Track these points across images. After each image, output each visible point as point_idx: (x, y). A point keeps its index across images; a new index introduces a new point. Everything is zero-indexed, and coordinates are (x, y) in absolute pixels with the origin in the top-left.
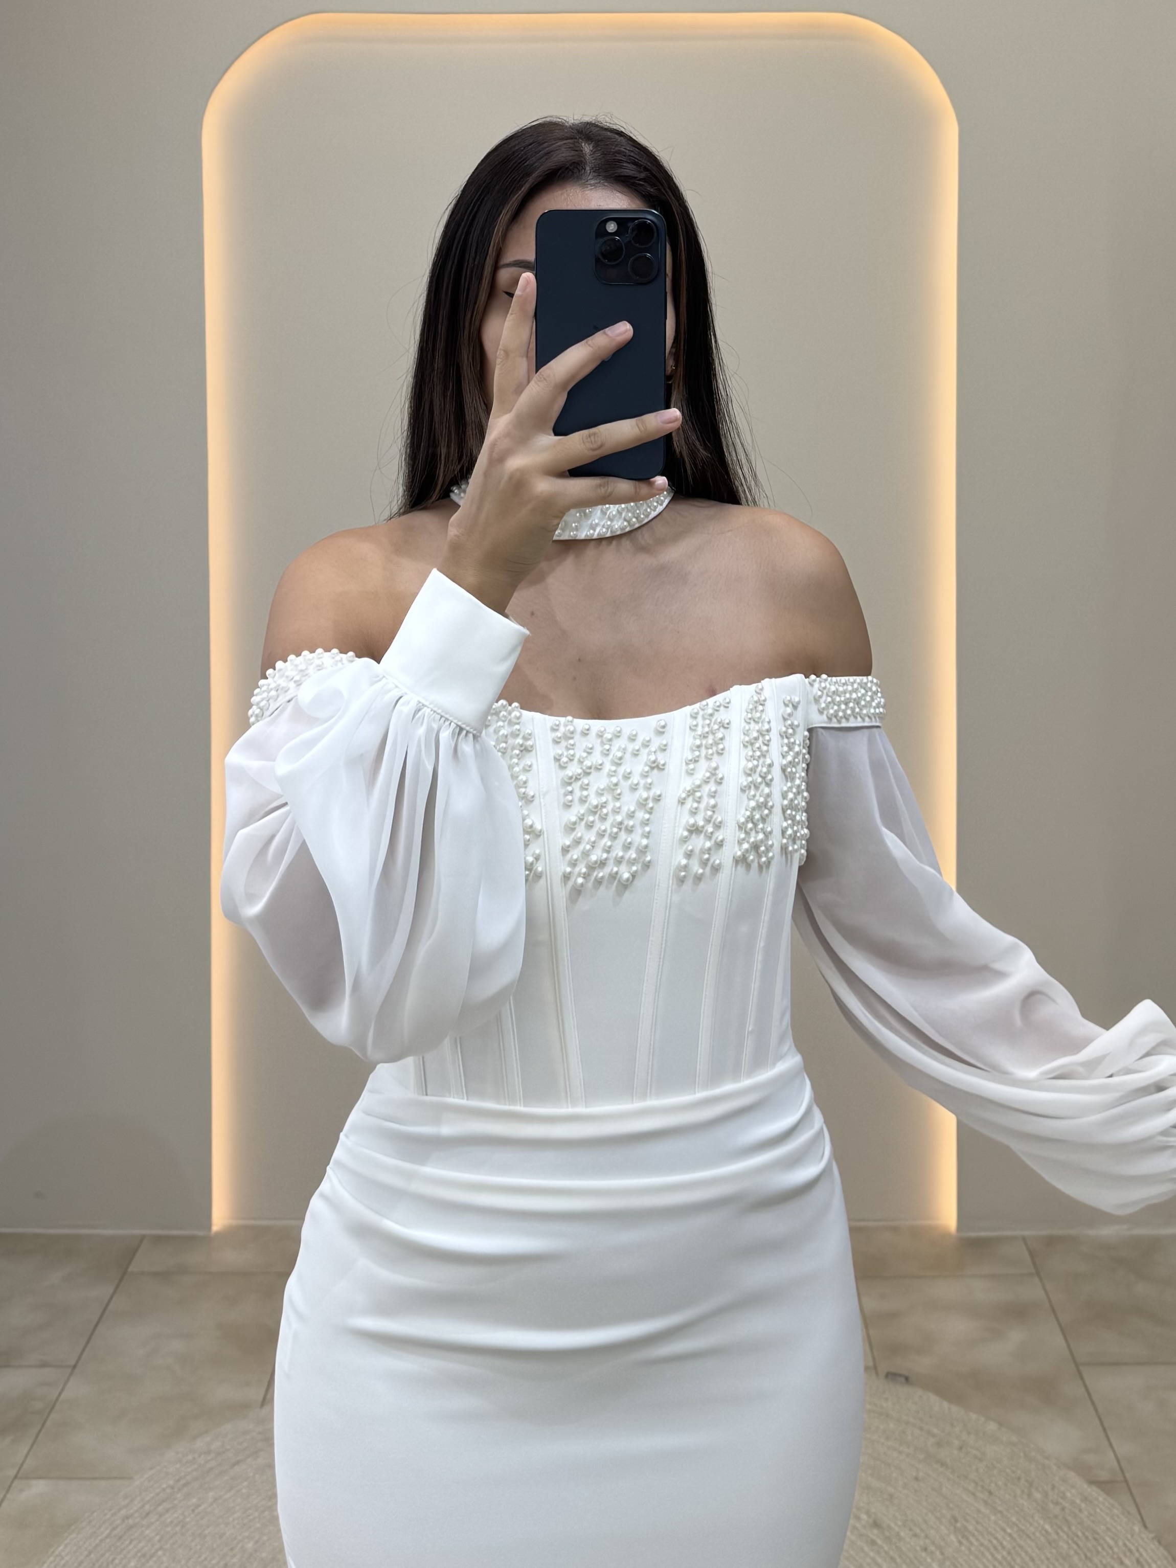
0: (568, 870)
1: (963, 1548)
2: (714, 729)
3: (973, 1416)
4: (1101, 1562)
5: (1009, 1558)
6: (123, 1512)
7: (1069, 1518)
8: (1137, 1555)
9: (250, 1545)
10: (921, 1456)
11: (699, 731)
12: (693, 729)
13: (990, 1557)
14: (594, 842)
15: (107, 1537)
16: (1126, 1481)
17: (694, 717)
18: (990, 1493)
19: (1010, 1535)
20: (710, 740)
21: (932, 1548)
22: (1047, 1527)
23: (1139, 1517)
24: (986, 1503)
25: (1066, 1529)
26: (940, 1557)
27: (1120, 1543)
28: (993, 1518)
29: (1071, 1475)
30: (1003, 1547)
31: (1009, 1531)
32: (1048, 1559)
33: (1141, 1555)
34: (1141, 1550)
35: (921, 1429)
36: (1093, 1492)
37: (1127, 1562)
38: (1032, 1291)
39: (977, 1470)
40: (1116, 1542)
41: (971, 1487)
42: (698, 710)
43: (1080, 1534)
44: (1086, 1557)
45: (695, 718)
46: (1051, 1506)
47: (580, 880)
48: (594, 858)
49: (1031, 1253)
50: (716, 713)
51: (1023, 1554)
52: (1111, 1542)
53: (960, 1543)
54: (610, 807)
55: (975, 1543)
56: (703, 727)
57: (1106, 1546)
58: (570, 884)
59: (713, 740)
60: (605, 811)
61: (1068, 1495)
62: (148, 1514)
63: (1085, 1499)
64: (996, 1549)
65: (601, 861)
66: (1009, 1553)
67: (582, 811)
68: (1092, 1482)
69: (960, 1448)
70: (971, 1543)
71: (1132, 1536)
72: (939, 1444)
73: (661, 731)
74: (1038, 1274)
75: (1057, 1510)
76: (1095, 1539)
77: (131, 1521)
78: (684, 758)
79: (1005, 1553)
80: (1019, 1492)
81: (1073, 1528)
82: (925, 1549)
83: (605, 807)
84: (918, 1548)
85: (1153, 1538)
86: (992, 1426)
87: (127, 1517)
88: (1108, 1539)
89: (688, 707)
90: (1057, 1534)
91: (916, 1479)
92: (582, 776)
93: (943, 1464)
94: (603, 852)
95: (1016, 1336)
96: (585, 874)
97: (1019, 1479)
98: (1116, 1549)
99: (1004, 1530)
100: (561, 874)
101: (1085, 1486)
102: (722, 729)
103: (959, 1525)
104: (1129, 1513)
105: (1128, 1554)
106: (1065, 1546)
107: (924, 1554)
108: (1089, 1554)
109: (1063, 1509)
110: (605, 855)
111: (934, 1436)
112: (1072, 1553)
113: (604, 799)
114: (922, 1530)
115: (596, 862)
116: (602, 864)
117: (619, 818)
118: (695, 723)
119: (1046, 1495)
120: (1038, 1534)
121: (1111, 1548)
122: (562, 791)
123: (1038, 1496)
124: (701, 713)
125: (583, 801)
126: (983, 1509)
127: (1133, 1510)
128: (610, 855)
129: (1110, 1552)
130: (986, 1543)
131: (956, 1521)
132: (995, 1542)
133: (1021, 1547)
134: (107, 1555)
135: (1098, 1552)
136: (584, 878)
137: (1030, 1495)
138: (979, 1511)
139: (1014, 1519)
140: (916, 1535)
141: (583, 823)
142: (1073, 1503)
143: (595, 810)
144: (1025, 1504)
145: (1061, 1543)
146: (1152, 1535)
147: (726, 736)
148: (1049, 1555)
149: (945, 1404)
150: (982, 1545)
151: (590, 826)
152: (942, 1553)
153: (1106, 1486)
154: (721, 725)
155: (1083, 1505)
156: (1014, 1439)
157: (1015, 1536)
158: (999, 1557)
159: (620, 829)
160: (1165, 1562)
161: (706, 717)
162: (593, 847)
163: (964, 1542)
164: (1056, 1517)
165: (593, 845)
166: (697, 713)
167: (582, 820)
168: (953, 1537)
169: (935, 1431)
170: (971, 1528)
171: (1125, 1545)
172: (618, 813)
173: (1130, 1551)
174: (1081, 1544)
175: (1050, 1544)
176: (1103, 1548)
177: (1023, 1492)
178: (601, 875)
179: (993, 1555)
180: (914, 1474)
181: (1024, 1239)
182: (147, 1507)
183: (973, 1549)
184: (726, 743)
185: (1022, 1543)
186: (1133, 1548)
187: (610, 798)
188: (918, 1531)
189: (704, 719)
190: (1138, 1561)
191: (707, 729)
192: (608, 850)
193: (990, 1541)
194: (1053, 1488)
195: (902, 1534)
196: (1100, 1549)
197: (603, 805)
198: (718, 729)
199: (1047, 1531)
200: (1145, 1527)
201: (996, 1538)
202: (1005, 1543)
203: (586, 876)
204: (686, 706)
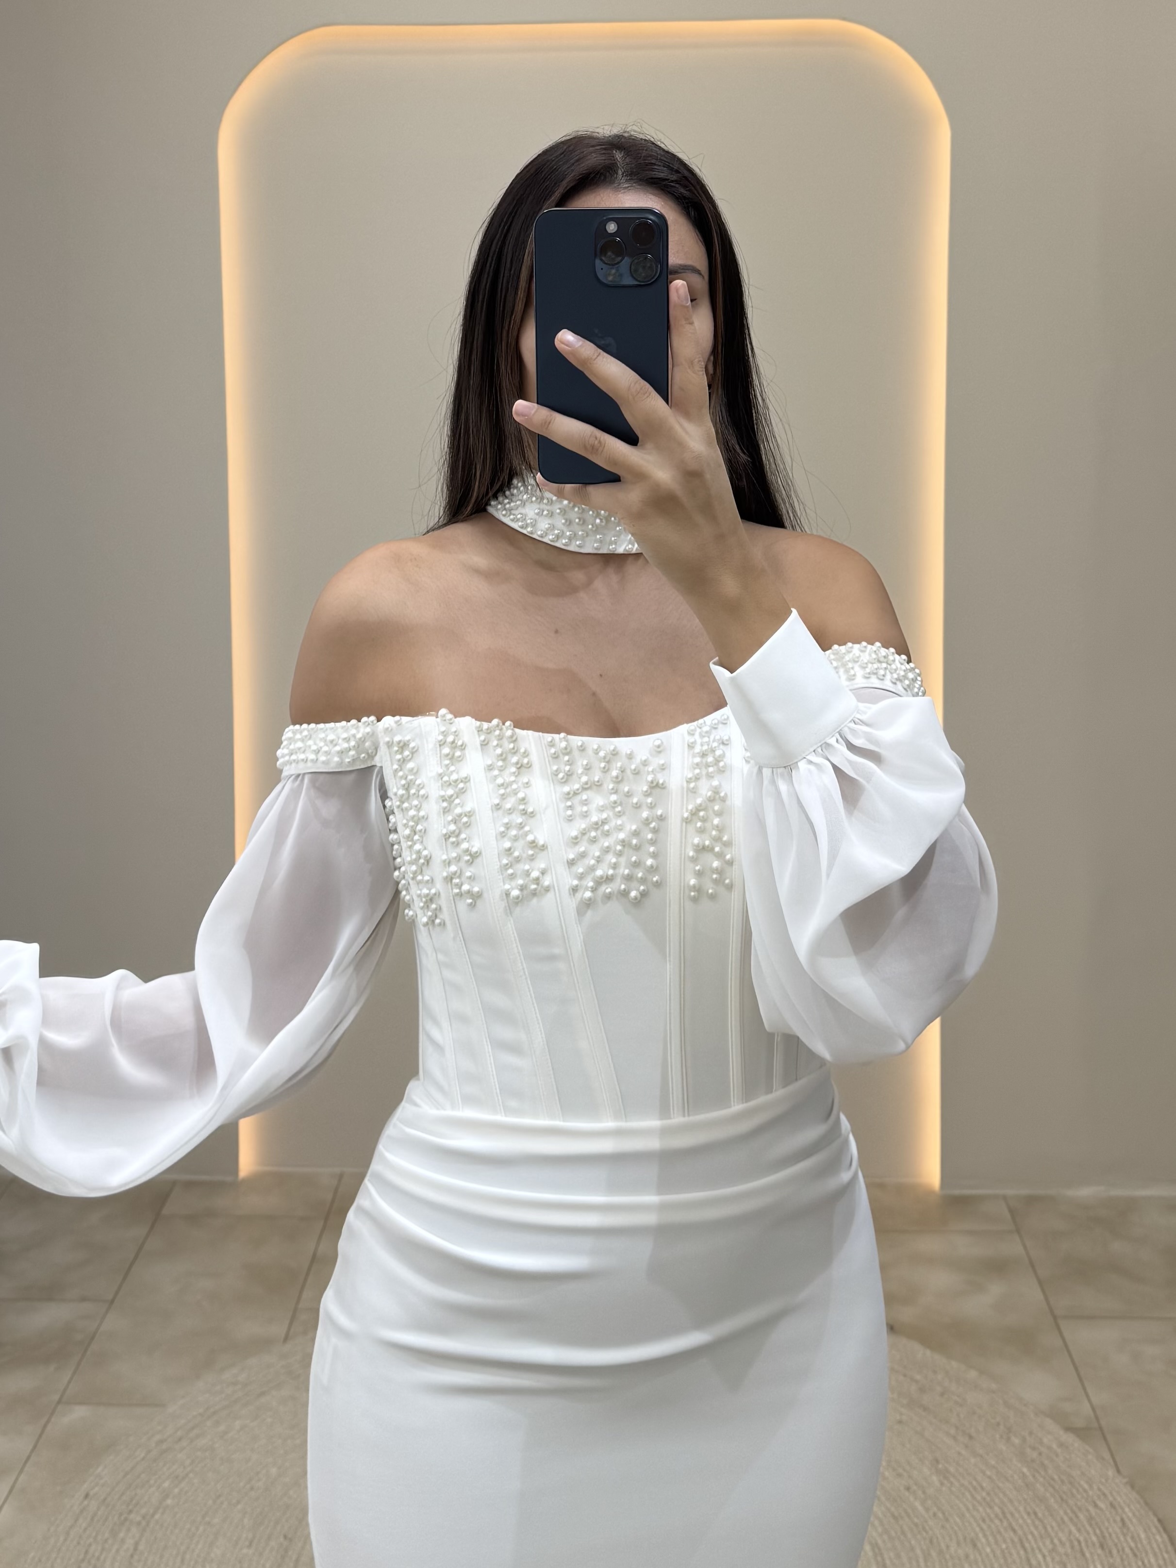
0: (575, 882)
1: (944, 1489)
2: (713, 746)
3: (954, 1364)
4: (1076, 1504)
5: (988, 1499)
6: (158, 1437)
7: (1046, 1462)
8: (1111, 1499)
9: (274, 1471)
10: (905, 1401)
11: (698, 749)
12: (691, 746)
13: (969, 1497)
14: (599, 857)
15: (143, 1459)
16: (1101, 1428)
17: (691, 733)
18: (971, 1437)
19: (989, 1477)
20: (710, 759)
21: (915, 1488)
22: (1025, 1470)
23: (1112, 1463)
24: (966, 1446)
25: (1043, 1473)
26: (922, 1496)
27: (1095, 1487)
28: (973, 1460)
29: (1048, 1422)
30: (982, 1488)
31: (988, 1473)
32: (1025, 1500)
33: (1115, 1499)
34: (1115, 1494)
35: (905, 1376)
36: (1069, 1438)
37: (1102, 1505)
38: (1013, 1248)
39: (958, 1415)
40: (1091, 1486)
41: (953, 1431)
42: (696, 728)
43: (1056, 1477)
44: (1062, 1499)
45: (693, 735)
46: (1028, 1450)
47: (588, 894)
48: (599, 873)
49: (1011, 1211)
50: (713, 731)
51: (1001, 1495)
52: (1086, 1486)
53: (942, 1484)
54: (613, 824)
55: (957, 1484)
56: (702, 745)
57: (1081, 1490)
58: (579, 895)
59: (714, 757)
60: (606, 827)
61: (1045, 1440)
62: (180, 1439)
63: (1061, 1445)
64: (975, 1489)
65: (607, 877)
66: (988, 1494)
67: (583, 826)
68: (1068, 1429)
69: (942, 1394)
70: (952, 1483)
71: (1107, 1480)
72: (922, 1390)
73: (659, 750)
74: (1018, 1231)
75: (1035, 1455)
76: (1071, 1483)
77: (164, 1446)
78: (685, 776)
79: (984, 1494)
80: (998, 1436)
81: (1050, 1472)
82: (908, 1489)
83: (606, 823)
84: (902, 1488)
85: (1127, 1483)
86: (973, 1374)
87: (161, 1442)
88: (1082, 1483)
89: (685, 725)
90: (1034, 1476)
91: (900, 1422)
92: (580, 791)
93: (925, 1409)
94: (608, 869)
95: (996, 1290)
96: (592, 888)
97: (998, 1424)
98: (1091, 1493)
99: (984, 1473)
100: (567, 887)
101: (1061, 1432)
102: (722, 746)
103: (940, 1466)
104: (1103, 1459)
105: (1102, 1497)
106: (1042, 1489)
107: (907, 1494)
108: (1065, 1497)
109: (1040, 1454)
110: (611, 872)
111: (917, 1382)
112: (1048, 1495)
113: (604, 815)
114: (904, 1470)
115: (602, 877)
116: (609, 879)
117: (622, 836)
118: (692, 740)
119: (1024, 1440)
120: (1016, 1477)
121: (1085, 1491)
122: (562, 806)
123: (1016, 1441)
124: (698, 730)
125: (585, 815)
126: (963, 1452)
127: (1107, 1456)
128: (617, 871)
129: (1085, 1495)
130: (966, 1483)
131: (937, 1462)
132: (974, 1483)
133: (999, 1488)
134: (143, 1476)
135: (1073, 1495)
136: (592, 891)
137: (1008, 1439)
138: (959, 1453)
139: (993, 1463)
140: (899, 1475)
141: (586, 837)
142: (1050, 1448)
143: (596, 826)
144: (1004, 1448)
145: (1038, 1485)
146: (1125, 1480)
147: (726, 752)
148: (1025, 1496)
149: (928, 1352)
150: (962, 1485)
151: (594, 841)
152: (924, 1492)
153: (1081, 1433)
154: (721, 742)
155: (1059, 1451)
156: (994, 1386)
157: (994, 1477)
158: (979, 1498)
159: (624, 846)
160: (1138, 1506)
161: (704, 734)
162: (598, 862)
163: (945, 1482)
164: (1033, 1461)
165: (599, 860)
166: (695, 730)
167: (584, 834)
168: (935, 1478)
169: (918, 1377)
170: (952, 1469)
171: (1099, 1489)
172: (621, 830)
173: (1104, 1494)
174: (1057, 1487)
175: (1027, 1485)
176: (1078, 1491)
177: (1001, 1437)
178: (609, 890)
179: (973, 1496)
180: (898, 1418)
181: (1005, 1198)
182: (179, 1433)
183: (953, 1489)
184: (727, 760)
185: (1001, 1485)
186: (1107, 1492)
187: (611, 814)
188: (901, 1471)
189: (702, 736)
190: (1112, 1505)
191: (705, 747)
192: (615, 866)
193: (971, 1483)
194: (1031, 1433)
195: (887, 1474)
196: (1074, 1491)
197: (604, 822)
198: (718, 746)
199: (1024, 1474)
200: (1118, 1471)
201: (975, 1479)
202: (984, 1485)
203: (594, 890)
204: (683, 724)
